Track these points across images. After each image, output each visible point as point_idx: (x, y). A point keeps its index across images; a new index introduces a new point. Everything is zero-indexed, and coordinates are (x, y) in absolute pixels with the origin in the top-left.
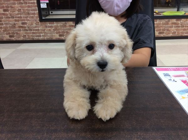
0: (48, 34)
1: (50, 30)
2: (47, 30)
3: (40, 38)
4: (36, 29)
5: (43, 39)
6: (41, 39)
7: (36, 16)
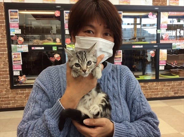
0: (18, 102)
1: (21, 97)
2: (18, 97)
3: (9, 106)
4: (5, 96)
5: (13, 107)
6: (11, 107)
7: (7, 83)
